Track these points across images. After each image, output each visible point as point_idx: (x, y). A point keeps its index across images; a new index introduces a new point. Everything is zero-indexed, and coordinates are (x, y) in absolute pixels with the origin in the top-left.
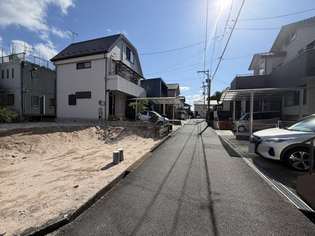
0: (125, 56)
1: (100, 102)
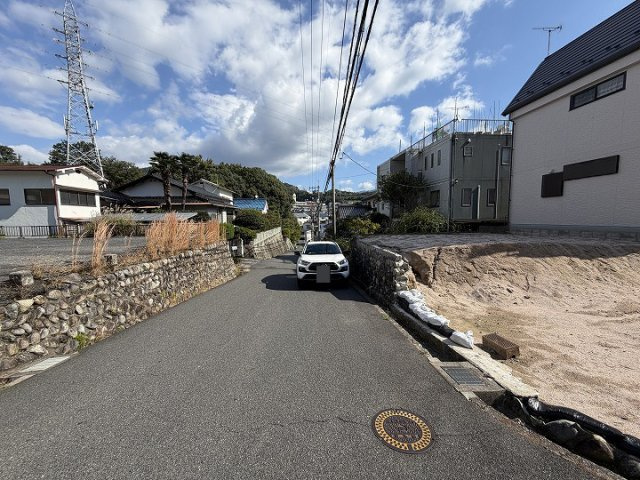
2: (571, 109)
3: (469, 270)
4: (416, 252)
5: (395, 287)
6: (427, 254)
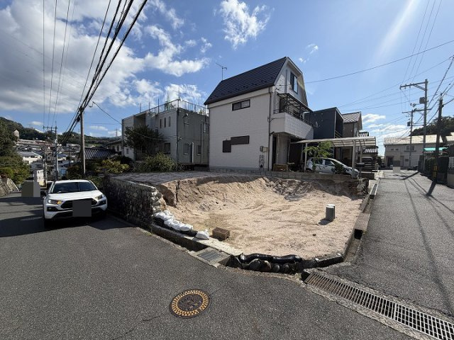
0: (289, 86)
1: (262, 149)
2: (233, 110)
3: (197, 194)
4: (163, 184)
5: (152, 211)
6: (171, 185)
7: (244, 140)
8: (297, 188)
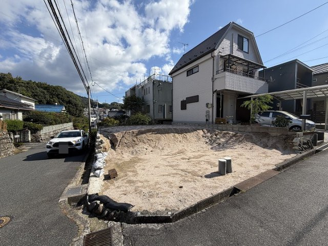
1: (207, 105)
2: (187, 76)
3: (134, 141)
4: (115, 134)
5: (95, 152)
6: (119, 135)
7: (195, 99)
8: (229, 140)
